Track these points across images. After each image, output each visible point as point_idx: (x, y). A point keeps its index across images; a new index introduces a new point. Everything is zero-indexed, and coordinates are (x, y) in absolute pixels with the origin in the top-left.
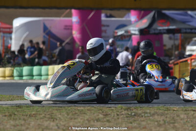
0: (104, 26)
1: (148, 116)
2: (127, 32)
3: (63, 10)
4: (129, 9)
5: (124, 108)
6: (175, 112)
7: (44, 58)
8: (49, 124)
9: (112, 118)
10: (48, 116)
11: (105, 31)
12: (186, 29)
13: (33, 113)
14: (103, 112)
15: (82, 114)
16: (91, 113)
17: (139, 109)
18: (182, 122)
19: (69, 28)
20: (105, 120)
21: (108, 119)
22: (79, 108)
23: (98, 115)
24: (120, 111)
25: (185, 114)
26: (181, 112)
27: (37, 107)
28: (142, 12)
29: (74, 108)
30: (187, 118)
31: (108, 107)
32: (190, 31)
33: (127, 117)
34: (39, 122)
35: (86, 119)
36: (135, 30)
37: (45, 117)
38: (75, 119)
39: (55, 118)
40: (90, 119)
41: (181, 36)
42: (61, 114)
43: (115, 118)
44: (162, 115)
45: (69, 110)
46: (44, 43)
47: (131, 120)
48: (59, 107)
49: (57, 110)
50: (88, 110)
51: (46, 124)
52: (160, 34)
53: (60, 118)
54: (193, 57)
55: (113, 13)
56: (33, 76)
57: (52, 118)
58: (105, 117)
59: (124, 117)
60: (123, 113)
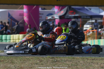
0: (41, 14)
1: (63, 62)
2: (52, 17)
3: (19, 6)
4: (54, 5)
5: (50, 57)
6: (77, 60)
7: (8, 31)
8: (11, 65)
9: (44, 63)
10: (10, 61)
11: (41, 17)
12: (84, 16)
13: (2, 60)
14: (39, 59)
15: (28, 60)
16: (33, 60)
17: (59, 58)
18: (81, 65)
19: (22, 15)
20: (40, 63)
21: (42, 63)
22: (26, 57)
23: (37, 61)
24: (48, 59)
25: (83, 61)
26: (81, 60)
27: (4, 57)
28: (61, 7)
29: (24, 57)
30: (84, 63)
31: (42, 57)
32: (86, 17)
33: (52, 62)
34: (5, 64)
35: (30, 63)
36: (57, 17)
37: (8, 62)
38: (24, 63)
39: (13, 63)
40: (32, 63)
41: (81, 20)
42: (17, 60)
43: (46, 63)
44: (70, 61)
45: (21, 58)
46: (8, 23)
47: (54, 64)
48: (16, 57)
49: (15, 58)
50: (31, 58)
51: (9, 65)
52: (70, 19)
53: (16, 63)
54: (87, 31)
55: (45, 7)
56: (2, 40)
57: (12, 63)
58: (40, 62)
59: (50, 62)
60: (50, 60)
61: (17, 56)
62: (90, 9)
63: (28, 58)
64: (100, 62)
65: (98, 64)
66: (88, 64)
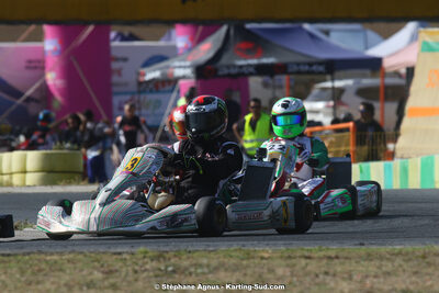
0: (117, 59)
1: (204, 273)
5: (150, 254)
6: (264, 261)
9: (123, 280)
11: (119, 72)
12: (298, 64)
14: (102, 266)
16: (75, 268)
17: (185, 256)
19: (37, 65)
20: (106, 283)
21: (112, 281)
23: (91, 274)
24: (140, 262)
25: (288, 266)
26: (278, 262)
28: (202, 27)
29: (37, 257)
30: (292, 275)
31: (115, 254)
32: (307, 68)
33: (156, 276)
35: (63, 282)
36: (185, 67)
38: (38, 283)
40: (72, 283)
41: (289, 80)
42: (5, 273)
43: (129, 279)
44: (234, 271)
45: (26, 263)
48: (3, 255)
50: (69, 261)
52: (241, 76)
53: (3, 282)
55: (135, 30)
58: (107, 278)
59: (149, 277)
60: (148, 267)
61: (8, 252)
62: (327, 33)
63: (56, 262)
64: (361, 268)
65: (350, 278)
66: (308, 279)
